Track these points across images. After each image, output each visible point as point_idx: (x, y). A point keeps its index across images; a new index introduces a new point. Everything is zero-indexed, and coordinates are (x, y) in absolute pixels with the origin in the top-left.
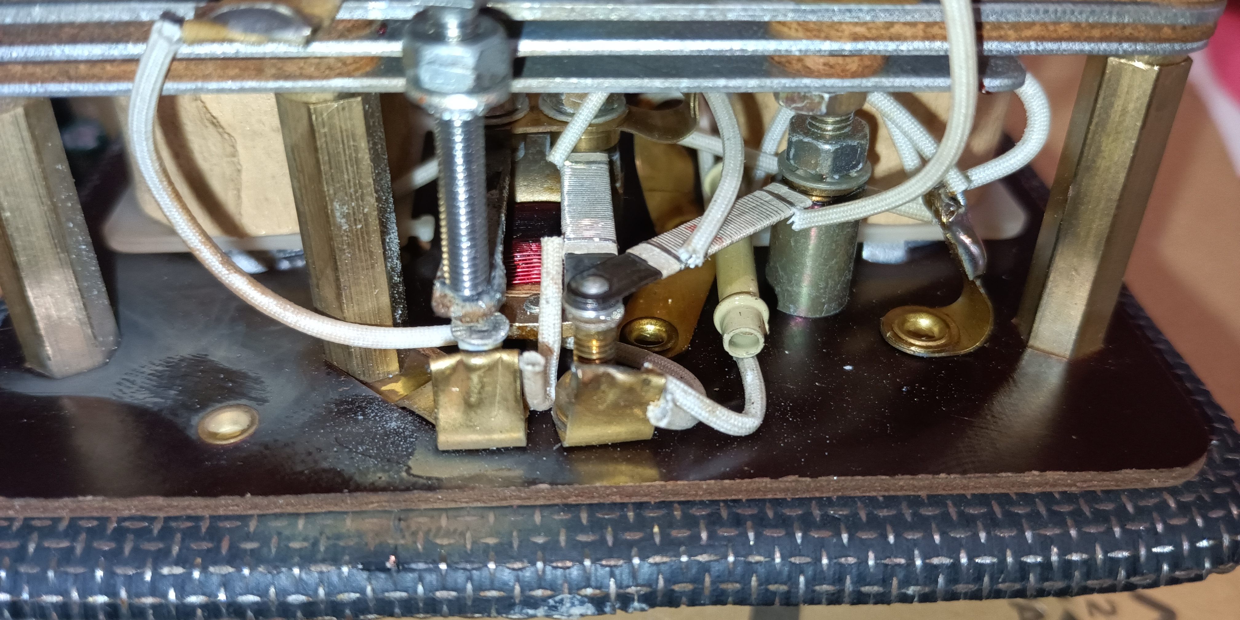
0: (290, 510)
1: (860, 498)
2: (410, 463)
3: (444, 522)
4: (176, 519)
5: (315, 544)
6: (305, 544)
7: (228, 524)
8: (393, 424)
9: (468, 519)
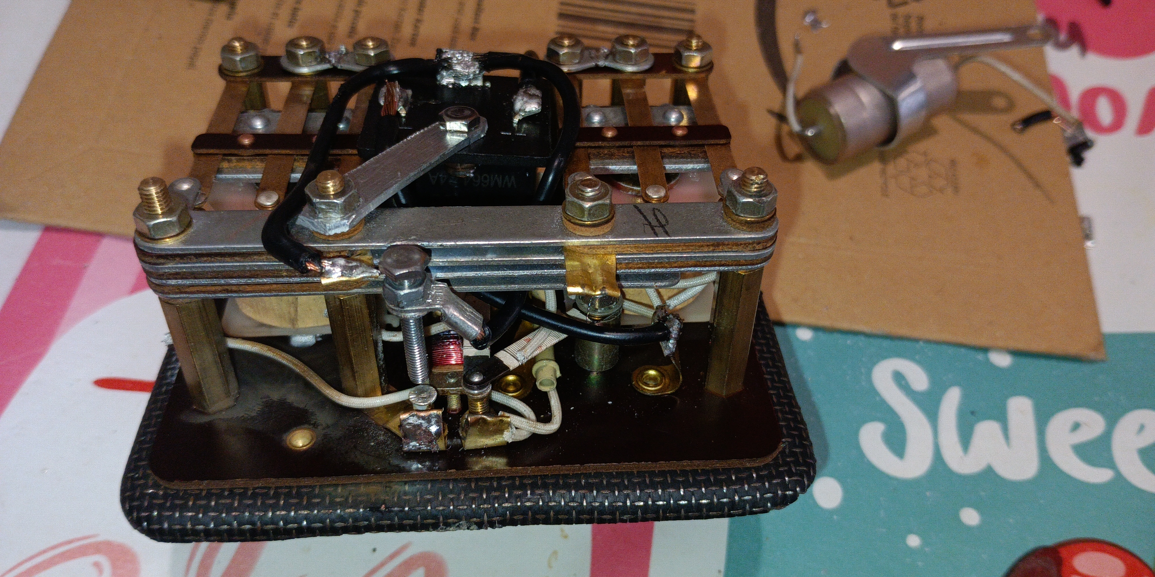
0: (334, 482)
1: (605, 473)
2: (390, 459)
4: (281, 488)
5: (347, 499)
6: (342, 499)
7: (305, 490)
8: (381, 438)
9: (418, 486)
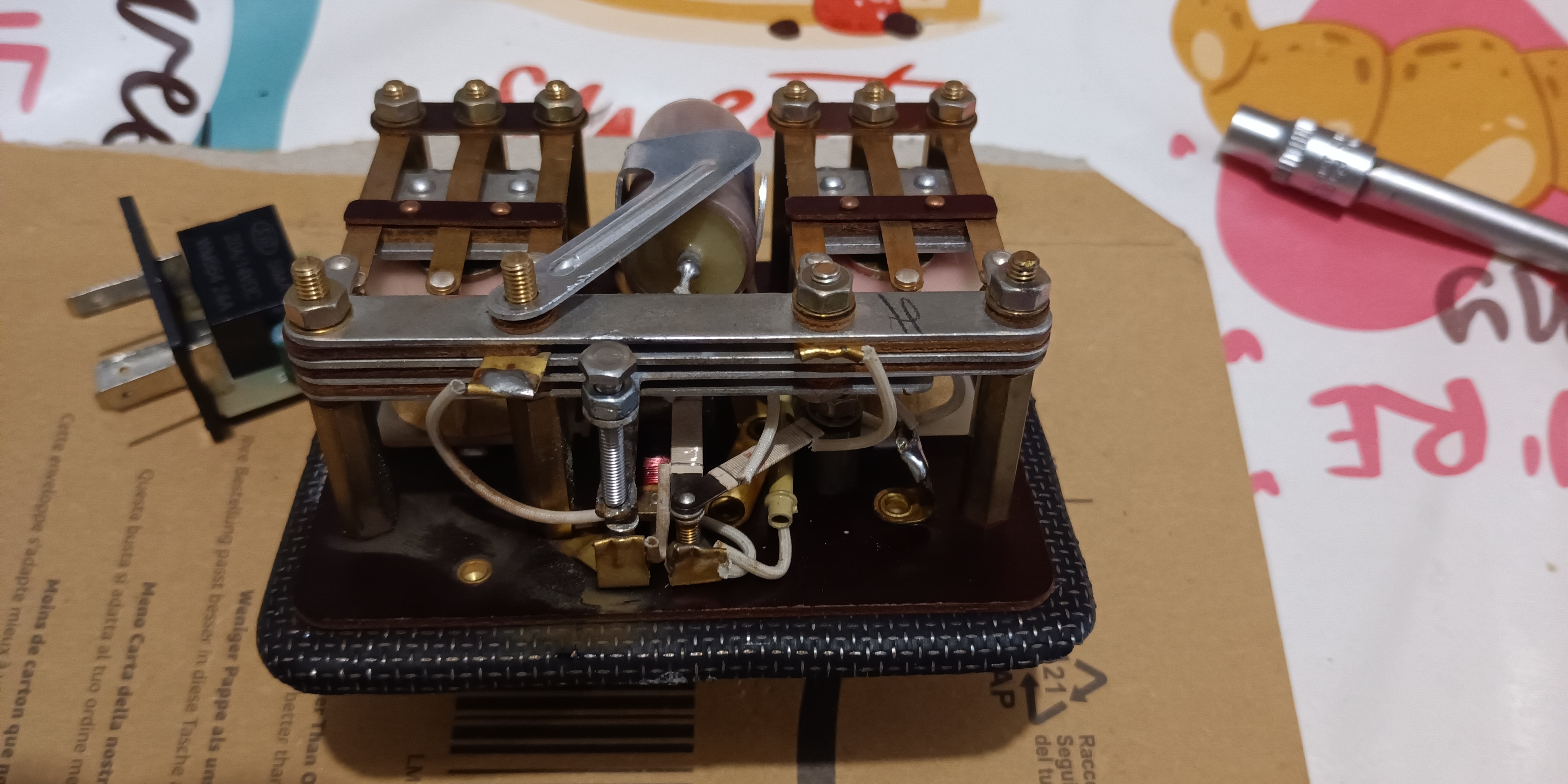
0: (515, 623)
1: (840, 617)
2: (583, 596)
3: (602, 631)
4: (451, 629)
5: (530, 643)
6: (525, 643)
7: (480, 632)
8: (571, 571)
9: (616, 629)
